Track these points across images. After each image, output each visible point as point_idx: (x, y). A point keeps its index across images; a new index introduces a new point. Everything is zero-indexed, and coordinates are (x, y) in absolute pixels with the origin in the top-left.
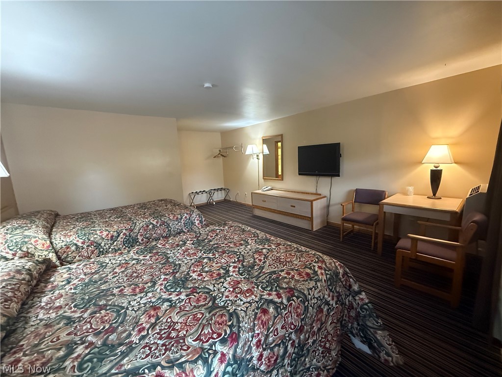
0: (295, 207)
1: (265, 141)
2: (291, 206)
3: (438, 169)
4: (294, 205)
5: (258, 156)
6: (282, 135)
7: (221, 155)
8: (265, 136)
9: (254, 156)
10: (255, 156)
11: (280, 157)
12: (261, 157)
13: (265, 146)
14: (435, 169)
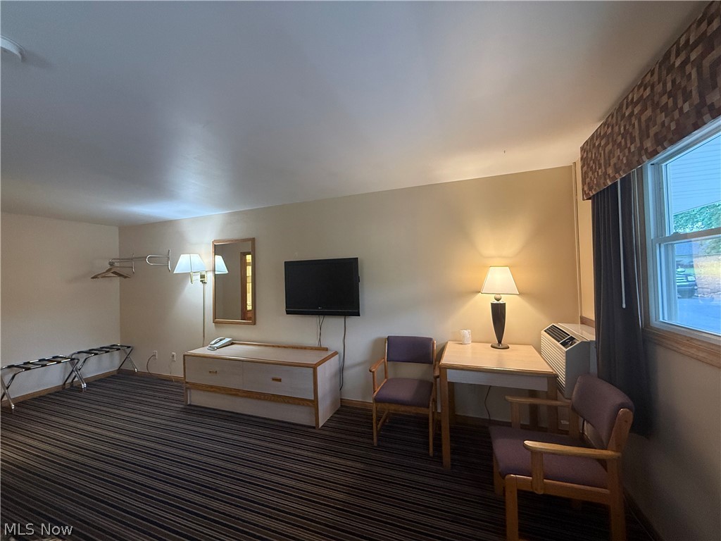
0: (280, 380)
1: (218, 249)
2: (274, 379)
3: (501, 302)
4: (278, 377)
5: (203, 277)
6: (253, 240)
7: (114, 273)
8: (218, 239)
9: (194, 278)
10: (197, 278)
11: (249, 280)
12: (210, 278)
13: (219, 259)
14: (496, 302)
